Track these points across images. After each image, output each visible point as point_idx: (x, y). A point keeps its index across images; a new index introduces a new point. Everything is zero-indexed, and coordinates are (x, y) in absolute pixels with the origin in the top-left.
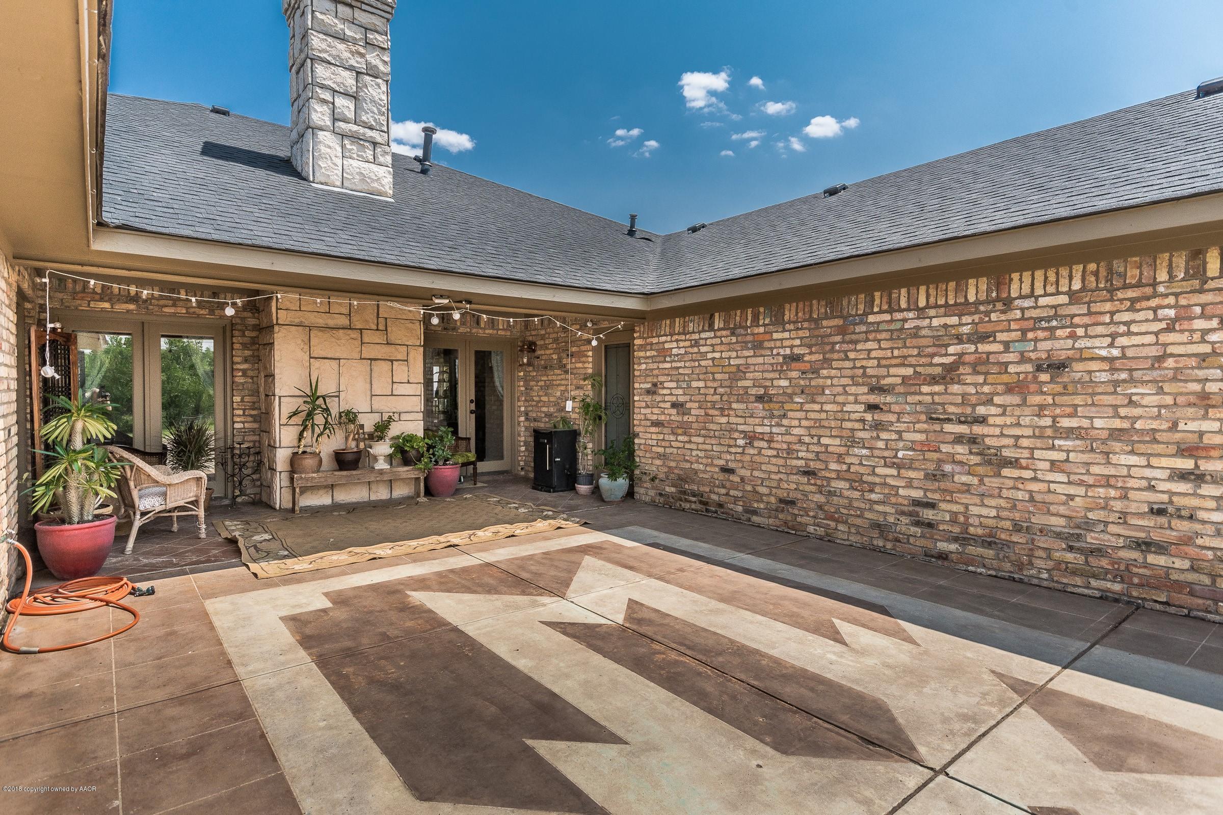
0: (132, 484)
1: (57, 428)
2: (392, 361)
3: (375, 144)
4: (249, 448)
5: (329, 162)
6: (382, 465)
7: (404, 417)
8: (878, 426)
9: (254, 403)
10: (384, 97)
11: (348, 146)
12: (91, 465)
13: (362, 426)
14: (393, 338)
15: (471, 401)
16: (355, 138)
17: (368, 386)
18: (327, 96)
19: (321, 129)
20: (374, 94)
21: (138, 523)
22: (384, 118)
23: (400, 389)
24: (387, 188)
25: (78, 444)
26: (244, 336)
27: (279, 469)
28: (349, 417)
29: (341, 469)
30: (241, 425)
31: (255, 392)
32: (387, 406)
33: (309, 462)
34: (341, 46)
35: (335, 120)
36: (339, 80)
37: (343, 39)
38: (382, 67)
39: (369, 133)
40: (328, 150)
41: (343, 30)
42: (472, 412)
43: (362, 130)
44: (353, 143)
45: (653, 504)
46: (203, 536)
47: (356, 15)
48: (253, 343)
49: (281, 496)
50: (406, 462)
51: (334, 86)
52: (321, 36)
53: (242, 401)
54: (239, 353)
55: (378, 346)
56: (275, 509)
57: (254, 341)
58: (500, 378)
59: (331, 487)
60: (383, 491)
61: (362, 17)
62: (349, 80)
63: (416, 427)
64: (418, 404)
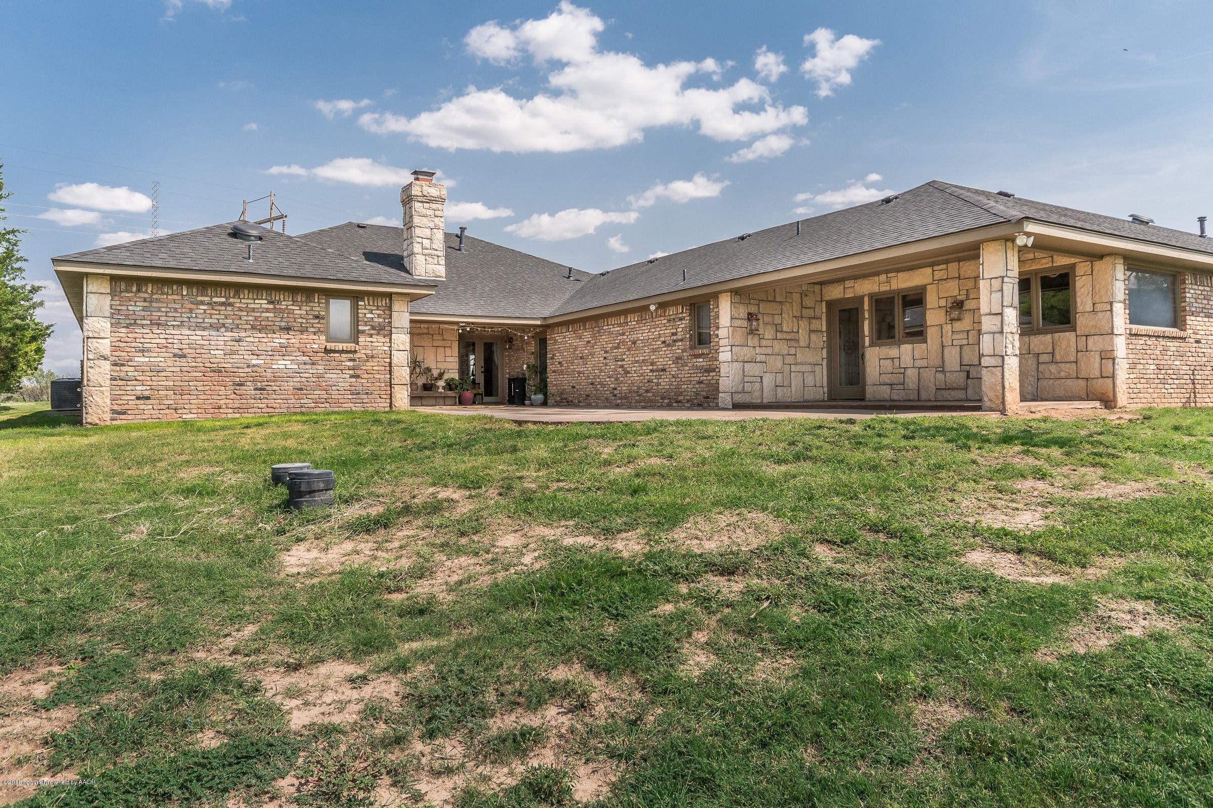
2: (445, 347)
3: (438, 256)
5: (420, 267)
6: (441, 390)
7: (450, 371)
8: (606, 365)
10: (442, 237)
11: (428, 260)
13: (433, 374)
14: (445, 337)
15: (482, 367)
16: (430, 255)
17: (435, 358)
18: (420, 240)
19: (418, 254)
20: (438, 236)
22: (442, 245)
23: (448, 359)
24: (443, 273)
28: (429, 370)
29: (425, 390)
32: (442, 366)
33: (415, 387)
34: (425, 219)
35: (423, 249)
36: (424, 233)
37: (426, 216)
39: (436, 252)
40: (420, 262)
41: (426, 213)
42: (482, 372)
43: (433, 252)
44: (430, 258)
47: (431, 206)
50: (451, 389)
51: (421, 236)
52: (417, 217)
55: (439, 341)
58: (497, 358)
59: (421, 398)
60: (441, 401)
61: (434, 206)
62: (427, 232)
63: (455, 375)
64: (456, 366)
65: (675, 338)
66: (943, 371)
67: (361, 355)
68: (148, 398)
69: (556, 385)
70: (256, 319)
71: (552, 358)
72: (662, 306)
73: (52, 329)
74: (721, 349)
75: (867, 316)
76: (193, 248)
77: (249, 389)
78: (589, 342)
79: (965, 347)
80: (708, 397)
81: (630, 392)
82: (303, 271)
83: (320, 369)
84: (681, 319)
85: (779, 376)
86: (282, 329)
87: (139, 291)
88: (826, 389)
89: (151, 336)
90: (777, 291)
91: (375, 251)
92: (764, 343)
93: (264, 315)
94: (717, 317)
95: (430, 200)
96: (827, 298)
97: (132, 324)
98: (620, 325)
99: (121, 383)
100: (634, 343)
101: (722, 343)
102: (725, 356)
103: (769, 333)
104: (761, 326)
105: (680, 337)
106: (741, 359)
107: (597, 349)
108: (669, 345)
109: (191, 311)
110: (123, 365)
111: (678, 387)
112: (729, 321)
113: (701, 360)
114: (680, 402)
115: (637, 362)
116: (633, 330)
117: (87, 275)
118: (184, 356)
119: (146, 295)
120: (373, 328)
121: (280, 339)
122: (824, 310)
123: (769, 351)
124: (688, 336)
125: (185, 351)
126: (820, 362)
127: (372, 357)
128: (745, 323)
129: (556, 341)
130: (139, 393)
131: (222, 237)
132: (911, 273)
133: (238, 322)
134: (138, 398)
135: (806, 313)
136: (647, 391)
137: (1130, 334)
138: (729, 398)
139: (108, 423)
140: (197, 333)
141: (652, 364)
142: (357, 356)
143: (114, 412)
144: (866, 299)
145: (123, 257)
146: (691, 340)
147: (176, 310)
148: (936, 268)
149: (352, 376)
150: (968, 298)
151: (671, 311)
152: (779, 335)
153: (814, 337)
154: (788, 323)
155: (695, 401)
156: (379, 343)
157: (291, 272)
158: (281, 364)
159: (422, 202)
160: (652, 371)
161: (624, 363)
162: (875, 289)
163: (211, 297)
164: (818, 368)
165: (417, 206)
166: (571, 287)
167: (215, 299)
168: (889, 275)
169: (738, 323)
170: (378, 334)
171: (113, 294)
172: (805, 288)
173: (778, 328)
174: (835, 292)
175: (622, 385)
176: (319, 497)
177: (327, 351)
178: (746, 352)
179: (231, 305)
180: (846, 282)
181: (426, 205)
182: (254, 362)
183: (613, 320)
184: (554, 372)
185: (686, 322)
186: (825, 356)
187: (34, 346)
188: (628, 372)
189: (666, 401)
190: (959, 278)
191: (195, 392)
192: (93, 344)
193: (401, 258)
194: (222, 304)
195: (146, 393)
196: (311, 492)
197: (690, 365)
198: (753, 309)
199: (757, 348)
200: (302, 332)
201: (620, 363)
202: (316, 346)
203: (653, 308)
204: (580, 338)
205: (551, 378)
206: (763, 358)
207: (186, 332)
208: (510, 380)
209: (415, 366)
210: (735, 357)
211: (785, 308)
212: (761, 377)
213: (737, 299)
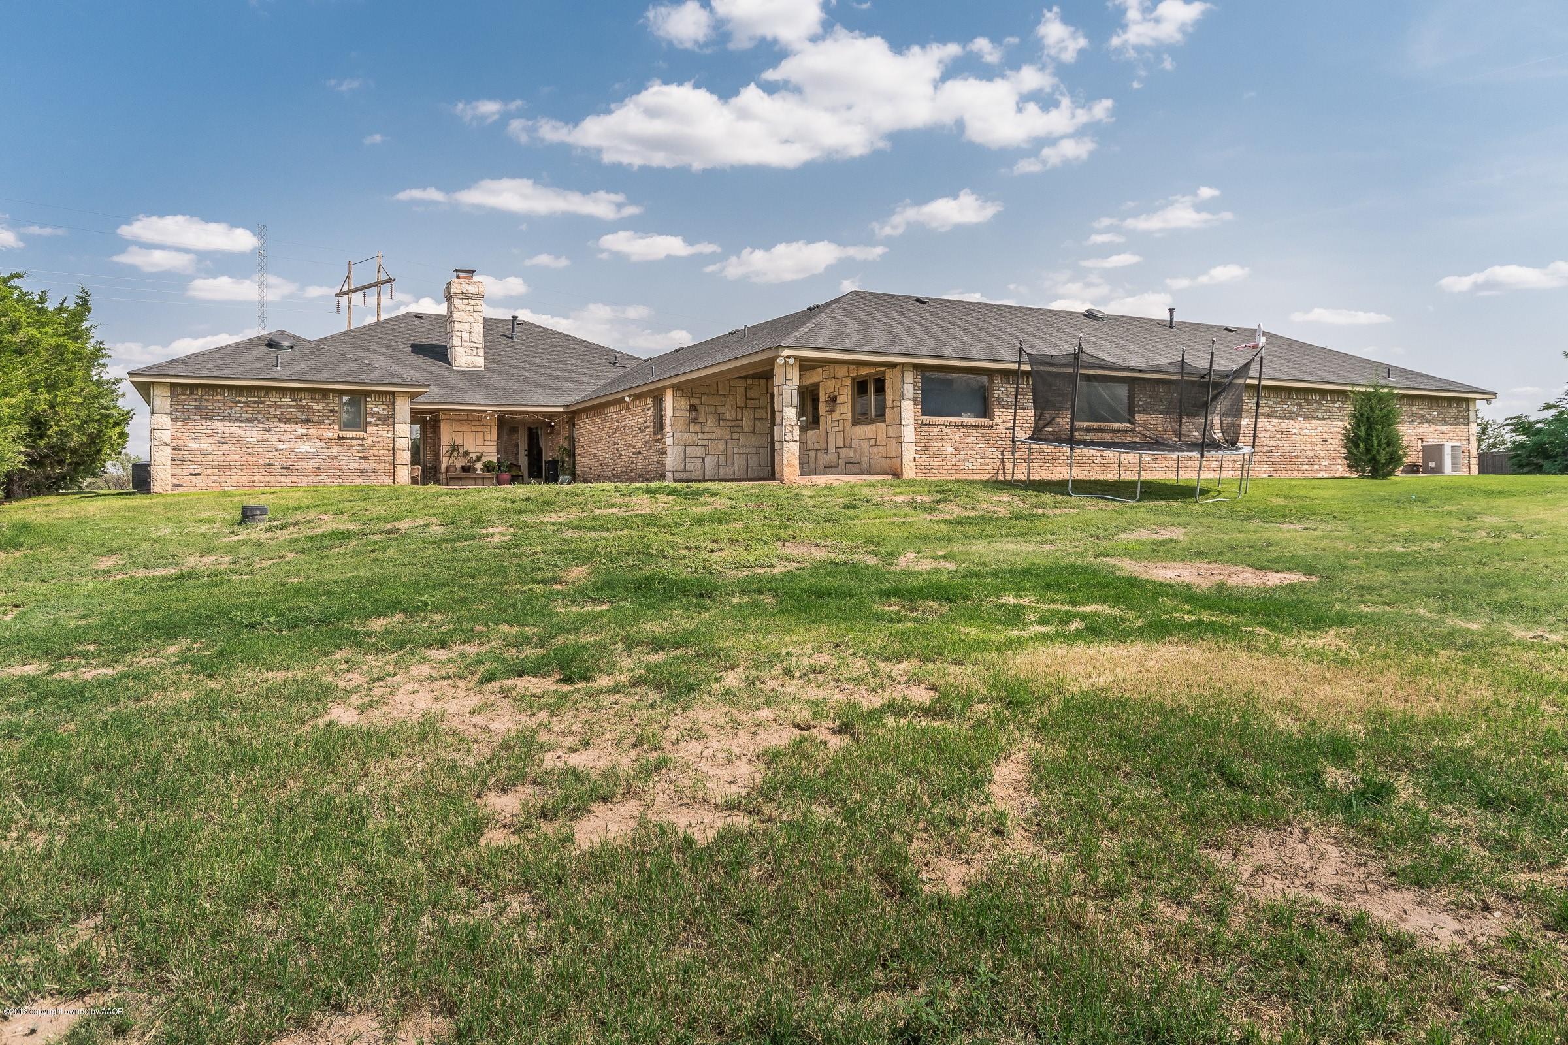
2: (484, 432)
3: (477, 348)
4: (432, 466)
5: (460, 358)
6: (479, 472)
7: (489, 454)
9: (434, 449)
11: (466, 351)
13: (472, 457)
14: (485, 425)
15: (526, 451)
16: (470, 347)
17: (475, 442)
18: (459, 334)
19: (457, 346)
20: (476, 330)
22: (480, 337)
23: (487, 443)
24: (482, 365)
26: (430, 423)
27: (442, 470)
28: (466, 453)
29: (463, 473)
30: (429, 458)
31: (434, 446)
32: (480, 449)
33: (452, 468)
34: (464, 314)
35: (462, 342)
36: (463, 327)
37: (465, 312)
38: (480, 319)
39: (475, 345)
40: (459, 353)
41: (465, 309)
42: (526, 456)
43: (472, 345)
44: (469, 350)
47: (470, 302)
48: (434, 427)
49: (443, 481)
50: (489, 471)
51: (461, 330)
52: (457, 313)
53: (430, 449)
54: (429, 430)
55: (479, 428)
57: (434, 425)
58: (541, 442)
59: (460, 479)
60: (480, 482)
61: (473, 302)
62: (467, 326)
63: (494, 459)
64: (495, 449)
65: (645, 425)
66: (827, 453)
67: (368, 441)
68: (199, 474)
69: (580, 467)
70: (282, 414)
71: (578, 442)
73: (132, 413)
74: (667, 435)
76: (234, 359)
77: (277, 467)
78: (599, 428)
79: (838, 434)
80: (662, 475)
82: (318, 376)
83: (335, 452)
84: (648, 409)
85: (722, 457)
86: (303, 421)
87: (191, 393)
89: (201, 427)
91: (424, 342)
92: (706, 429)
93: (288, 410)
94: (666, 408)
95: (469, 297)
97: (187, 417)
98: (616, 413)
99: (179, 463)
100: (624, 429)
101: (668, 429)
102: (670, 440)
103: (711, 421)
104: (703, 415)
105: (648, 424)
106: (683, 443)
107: (604, 434)
108: (642, 432)
109: (231, 408)
110: (180, 450)
111: (647, 465)
112: (673, 411)
113: (658, 444)
115: (626, 445)
116: (620, 418)
117: (153, 383)
118: (226, 443)
119: (197, 397)
120: (379, 419)
121: (301, 429)
123: (712, 436)
124: (652, 424)
125: (227, 439)
126: (765, 446)
127: (378, 442)
128: (686, 413)
129: (580, 426)
130: (192, 471)
131: (260, 347)
133: (268, 416)
134: (191, 474)
135: (750, 403)
137: (922, 424)
138: (671, 476)
139: (170, 492)
140: (236, 424)
141: (634, 448)
142: (365, 442)
143: (174, 484)
145: (180, 369)
146: (654, 427)
147: (219, 408)
148: (824, 369)
149: (361, 458)
150: (839, 394)
151: (643, 402)
152: (722, 423)
153: (758, 424)
154: (731, 412)
156: (384, 431)
157: (309, 377)
158: (302, 449)
159: (462, 299)
160: (634, 453)
161: (618, 446)
163: (247, 397)
164: (762, 451)
165: (456, 302)
167: (250, 399)
169: (679, 413)
170: (383, 424)
171: (172, 397)
172: (749, 382)
173: (720, 417)
175: (616, 464)
176: (257, 518)
177: (340, 438)
178: (689, 438)
179: (262, 403)
181: (466, 301)
182: (281, 447)
183: (612, 409)
184: (580, 455)
185: (651, 411)
187: (117, 430)
188: (621, 455)
190: (834, 377)
191: (235, 470)
192: (158, 434)
193: (444, 348)
194: (255, 402)
195: (198, 471)
196: (253, 516)
197: (652, 448)
198: (696, 402)
199: (699, 434)
200: (319, 423)
201: (616, 447)
202: (331, 434)
203: (627, 399)
204: (594, 424)
205: (578, 460)
206: (705, 442)
207: (227, 424)
208: (546, 462)
209: (454, 448)
210: (676, 442)
211: (728, 400)
212: (703, 459)
213: (679, 393)
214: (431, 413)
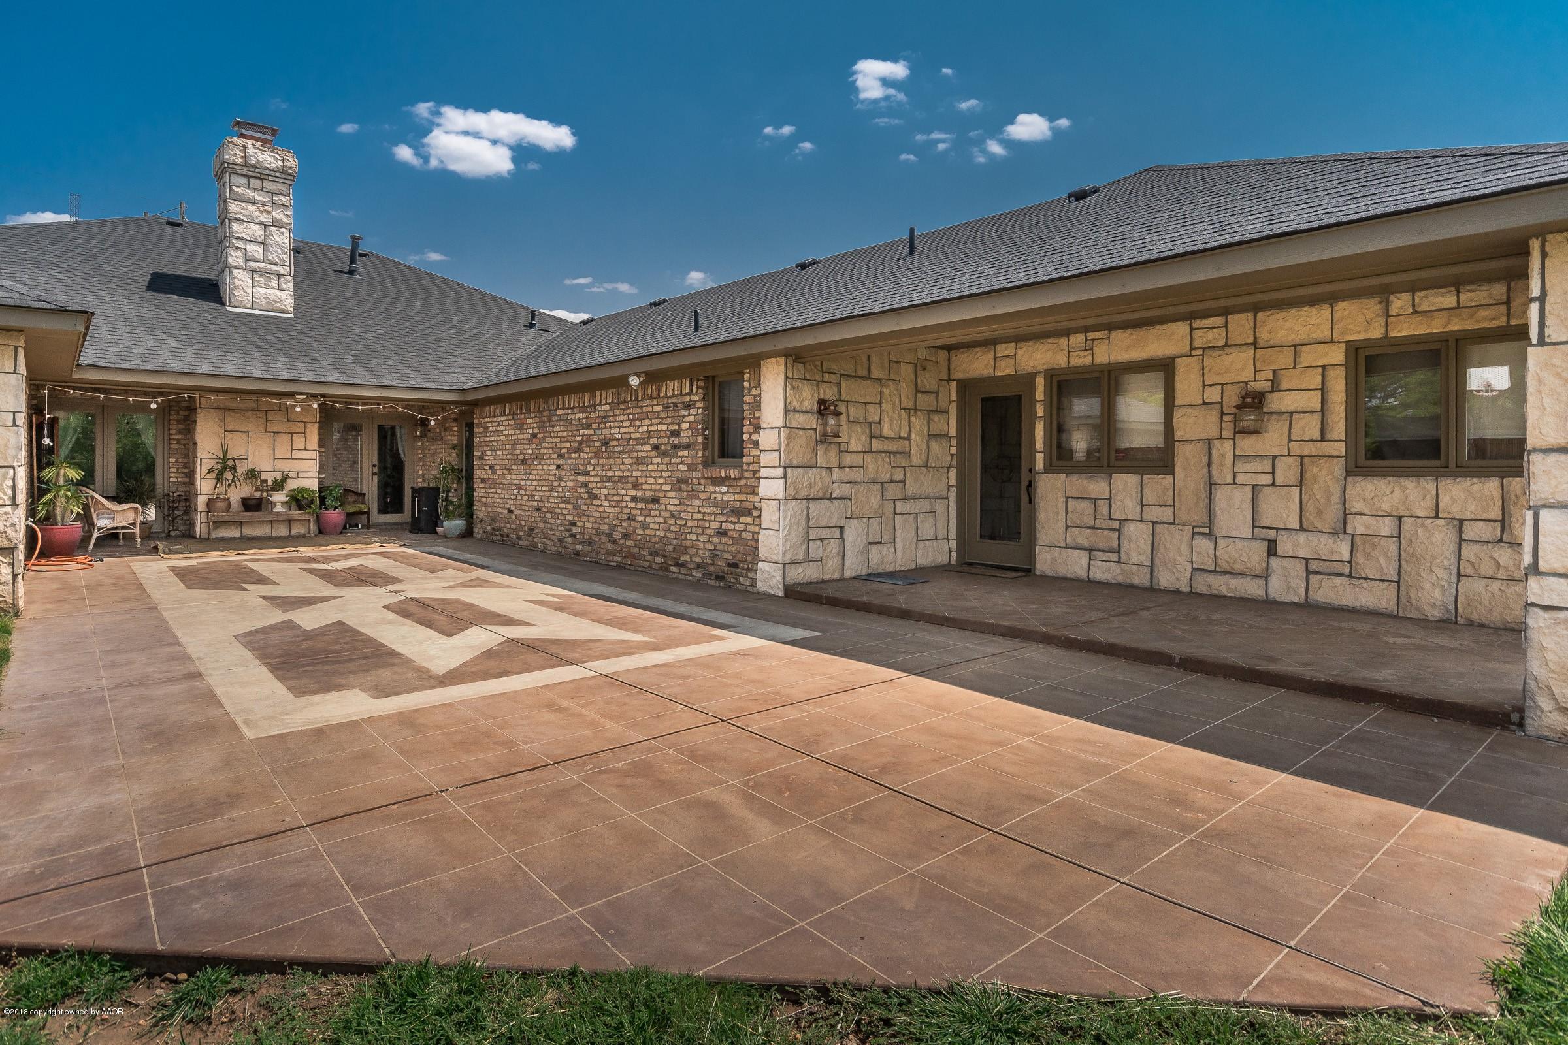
0: (92, 510)
1: (49, 473)
2: (292, 434)
3: (279, 275)
4: (180, 496)
5: (242, 292)
6: (279, 509)
7: (301, 475)
9: (186, 463)
10: (287, 241)
11: (257, 279)
12: (69, 493)
13: (266, 481)
15: (374, 466)
16: (262, 272)
17: (272, 452)
18: (241, 244)
19: (236, 268)
20: (279, 239)
21: (96, 535)
22: (287, 256)
23: (298, 455)
24: (288, 307)
25: (61, 482)
26: (178, 414)
27: (199, 510)
28: (253, 474)
29: (246, 511)
30: (175, 480)
31: (186, 456)
32: (285, 466)
33: (220, 504)
34: (252, 208)
35: (246, 260)
36: (250, 232)
37: (254, 203)
38: (285, 220)
39: (274, 268)
40: (241, 283)
41: (254, 197)
42: (374, 474)
43: (268, 266)
44: (261, 276)
45: (481, 540)
46: (138, 546)
47: (264, 185)
48: (184, 420)
49: (200, 529)
50: (300, 507)
51: (245, 237)
52: (236, 203)
53: (176, 461)
54: (175, 427)
55: (280, 423)
56: (195, 538)
57: (186, 418)
58: (402, 451)
61: (269, 186)
62: (258, 231)
63: (311, 483)
64: (314, 465)
65: (676, 441)
66: (1211, 535)
69: (485, 504)
71: (481, 458)
72: (654, 378)
74: (764, 472)
75: (1040, 412)
78: (534, 436)
79: (1268, 491)
80: (736, 566)
81: (597, 534)
84: (688, 406)
85: (875, 523)
88: (953, 544)
90: (874, 359)
92: (848, 459)
94: (757, 405)
95: (262, 174)
96: (960, 375)
98: (583, 409)
100: (606, 443)
101: (765, 459)
102: (771, 486)
103: (855, 440)
104: (844, 427)
105: (686, 440)
106: (804, 493)
107: (547, 449)
108: (664, 454)
111: (681, 536)
112: (781, 415)
113: (724, 489)
114: (682, 565)
115: (609, 479)
116: (604, 420)
122: (954, 397)
123: (857, 475)
124: (700, 439)
126: (944, 494)
128: (812, 421)
129: (486, 429)
132: (1140, 332)
135: (924, 401)
136: (626, 536)
138: (777, 576)
141: (636, 486)
144: (1040, 381)
146: (705, 447)
148: (1197, 323)
150: (1275, 387)
151: (671, 389)
152: (876, 446)
153: (935, 446)
154: (891, 421)
155: (712, 569)
159: (248, 177)
160: (634, 499)
161: (589, 479)
162: (1061, 360)
164: (940, 506)
165: (235, 182)
166: (531, 340)
168: (1091, 336)
169: (799, 420)
172: (922, 354)
173: (873, 431)
174: (977, 365)
175: (584, 519)
178: (813, 479)
180: (999, 347)
181: (255, 183)
183: (571, 400)
184: (483, 481)
185: (697, 411)
186: (953, 482)
188: (595, 497)
189: (659, 560)
190: (1255, 345)
197: (703, 496)
198: (829, 393)
199: (836, 472)
201: (581, 478)
203: (634, 381)
204: (522, 428)
205: (480, 491)
206: (845, 490)
208: (414, 490)
209: (224, 468)
210: (791, 491)
211: (886, 391)
212: (842, 528)
213: (797, 371)
214: (161, 394)
